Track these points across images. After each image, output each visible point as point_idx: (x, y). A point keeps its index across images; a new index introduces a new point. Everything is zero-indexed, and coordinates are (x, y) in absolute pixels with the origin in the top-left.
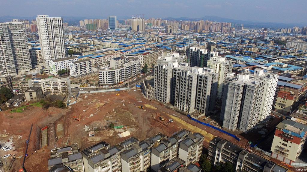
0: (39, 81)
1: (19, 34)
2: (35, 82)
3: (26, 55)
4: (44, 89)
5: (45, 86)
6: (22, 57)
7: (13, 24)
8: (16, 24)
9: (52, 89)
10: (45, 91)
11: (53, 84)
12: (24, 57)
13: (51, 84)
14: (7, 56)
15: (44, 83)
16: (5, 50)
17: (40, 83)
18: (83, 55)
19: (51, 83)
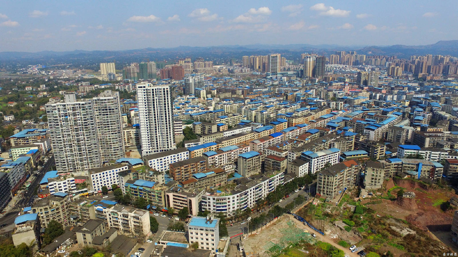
0: (104, 210)
1: (108, 113)
2: (99, 211)
3: (117, 143)
4: (111, 222)
5: (112, 219)
6: (110, 146)
7: (102, 100)
8: (105, 100)
9: (120, 224)
10: (111, 225)
11: (122, 217)
12: (113, 146)
13: (119, 217)
14: (90, 145)
15: (110, 213)
16: (87, 138)
17: (105, 212)
18: (200, 143)
19: (119, 215)
